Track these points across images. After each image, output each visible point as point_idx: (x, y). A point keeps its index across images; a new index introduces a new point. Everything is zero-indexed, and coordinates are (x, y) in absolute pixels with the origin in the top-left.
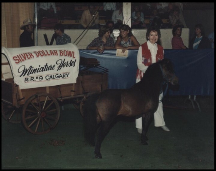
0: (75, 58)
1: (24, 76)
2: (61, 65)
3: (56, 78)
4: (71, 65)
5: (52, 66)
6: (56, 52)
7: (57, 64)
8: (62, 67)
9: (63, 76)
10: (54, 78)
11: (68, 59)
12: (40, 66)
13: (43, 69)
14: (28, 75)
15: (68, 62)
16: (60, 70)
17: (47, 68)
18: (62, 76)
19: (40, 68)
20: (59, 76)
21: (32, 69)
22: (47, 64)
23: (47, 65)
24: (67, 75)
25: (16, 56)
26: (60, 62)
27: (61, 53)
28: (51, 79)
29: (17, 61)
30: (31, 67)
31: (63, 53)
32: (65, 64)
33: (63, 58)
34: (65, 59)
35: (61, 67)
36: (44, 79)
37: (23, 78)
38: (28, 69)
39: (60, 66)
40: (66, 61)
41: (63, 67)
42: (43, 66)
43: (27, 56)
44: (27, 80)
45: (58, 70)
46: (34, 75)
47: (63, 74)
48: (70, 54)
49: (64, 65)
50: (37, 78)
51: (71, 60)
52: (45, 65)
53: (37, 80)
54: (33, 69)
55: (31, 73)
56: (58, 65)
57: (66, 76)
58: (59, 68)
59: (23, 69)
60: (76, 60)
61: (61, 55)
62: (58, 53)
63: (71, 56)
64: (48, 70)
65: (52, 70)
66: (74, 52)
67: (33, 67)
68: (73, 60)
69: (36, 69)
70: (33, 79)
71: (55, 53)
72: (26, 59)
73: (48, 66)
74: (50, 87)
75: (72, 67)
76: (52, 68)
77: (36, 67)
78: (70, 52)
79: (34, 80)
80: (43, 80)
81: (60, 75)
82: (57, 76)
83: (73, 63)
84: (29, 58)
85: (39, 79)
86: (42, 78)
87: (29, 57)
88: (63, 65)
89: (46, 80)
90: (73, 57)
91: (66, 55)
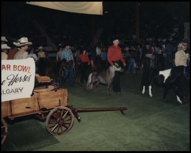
0: (30, 73)
2: (13, 81)
3: (7, 94)
4: (25, 80)
5: (2, 81)
6: (9, 66)
7: (7, 79)
8: (14, 82)
9: (16, 91)
10: (4, 94)
11: (22, 74)
15: (21, 77)
16: (11, 85)
18: (14, 92)
20: (10, 91)
24: (21, 90)
26: (11, 77)
27: (14, 67)
31: (17, 68)
32: (18, 79)
33: (16, 73)
34: (18, 75)
35: (13, 82)
39: (11, 81)
40: (19, 77)
41: (16, 82)
45: (9, 85)
47: (16, 89)
48: (24, 69)
49: (16, 80)
51: (26, 76)
56: (10, 81)
57: (19, 91)
58: (11, 83)
60: (31, 75)
61: (14, 70)
62: (12, 68)
63: (26, 71)
66: (30, 67)
68: (28, 75)
71: (7, 68)
75: (26, 82)
78: (25, 67)
81: (12, 90)
82: (8, 91)
83: (28, 78)
90: (28, 72)
91: (21, 70)
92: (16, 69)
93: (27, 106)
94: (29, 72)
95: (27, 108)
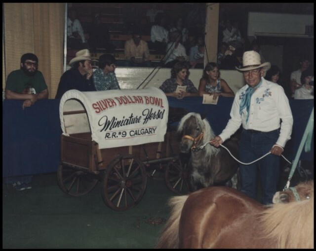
0: (163, 107)
1: (105, 130)
3: (141, 135)
4: (159, 117)
5: (138, 118)
6: (141, 98)
7: (143, 115)
9: (150, 131)
10: (139, 134)
11: (156, 109)
12: (124, 117)
13: (128, 122)
14: (110, 129)
15: (155, 112)
16: (146, 123)
17: (132, 120)
18: (148, 132)
19: (124, 119)
20: (145, 131)
21: (115, 121)
22: (132, 114)
23: (132, 116)
24: (154, 130)
25: (96, 103)
26: (146, 113)
27: (146, 100)
28: (136, 135)
29: (98, 110)
30: (114, 118)
31: (149, 99)
32: (152, 116)
33: (150, 106)
34: (152, 109)
35: (148, 119)
36: (128, 135)
37: (104, 133)
38: (110, 121)
39: (146, 118)
40: (153, 112)
41: (150, 119)
42: (128, 118)
43: (109, 102)
44: (108, 137)
45: (144, 123)
46: (116, 130)
47: (150, 129)
48: (157, 102)
50: (120, 133)
51: (159, 111)
52: (130, 116)
53: (120, 136)
54: (117, 121)
55: (113, 127)
56: (145, 117)
58: (146, 121)
59: (105, 122)
60: (164, 110)
61: (147, 103)
62: (144, 100)
63: (159, 105)
64: (134, 123)
65: (138, 123)
66: (162, 100)
67: (116, 119)
68: (162, 110)
69: (120, 121)
70: (114, 136)
71: (140, 100)
72: (107, 108)
73: (134, 117)
74: (134, 147)
75: (159, 119)
76: (137, 120)
77: (120, 118)
78: (157, 98)
79: (116, 136)
80: (126, 137)
81: (146, 129)
82: (142, 131)
83: (161, 115)
84: (111, 106)
85: (121, 135)
86: (126, 134)
87: (111, 104)
88: (149, 117)
89: (130, 136)
90: (161, 106)
91: (154, 103)
92: (149, 102)
94: (163, 105)
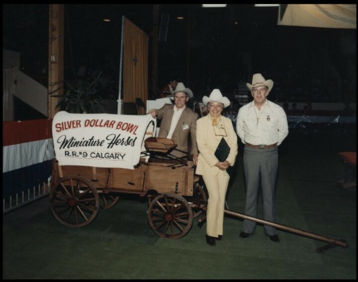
1: (64, 148)
2: (113, 142)
3: (105, 158)
4: (128, 143)
5: (100, 141)
6: (113, 123)
7: (107, 139)
8: (115, 144)
9: (116, 157)
10: (102, 157)
11: (125, 135)
12: (83, 139)
13: (87, 144)
14: (68, 147)
15: (124, 138)
16: (111, 147)
17: (91, 142)
18: (113, 157)
19: (83, 141)
20: (110, 155)
21: (73, 141)
22: (93, 137)
23: (92, 139)
24: (123, 157)
25: (61, 123)
26: (111, 138)
27: (118, 125)
28: (98, 157)
29: (59, 129)
30: (73, 138)
31: (122, 126)
32: (119, 141)
33: (119, 131)
35: (113, 144)
36: (89, 156)
37: (63, 150)
38: (68, 140)
39: (111, 143)
40: (121, 138)
41: (117, 145)
42: (88, 140)
43: (73, 123)
44: (68, 154)
45: (108, 147)
46: (77, 149)
47: (116, 154)
49: (117, 142)
50: (80, 153)
51: (129, 138)
53: (81, 156)
54: (75, 141)
55: (71, 146)
56: (110, 142)
57: (120, 157)
58: (111, 145)
59: (63, 140)
60: (136, 138)
61: (117, 128)
62: (116, 125)
63: (131, 132)
64: (94, 145)
65: (99, 146)
66: (138, 127)
67: (75, 139)
68: (133, 137)
69: (79, 142)
70: (75, 154)
71: (110, 124)
73: (95, 140)
75: (129, 147)
76: (100, 143)
77: (78, 139)
78: (132, 125)
79: (77, 155)
80: (87, 157)
81: (112, 154)
82: (107, 155)
83: (132, 142)
84: (74, 127)
85: (82, 155)
86: (87, 155)
87: (75, 125)
88: (115, 142)
90: (134, 133)
91: (125, 129)
92: (120, 128)
93: (130, 181)
94: (136, 133)
95: (130, 183)
